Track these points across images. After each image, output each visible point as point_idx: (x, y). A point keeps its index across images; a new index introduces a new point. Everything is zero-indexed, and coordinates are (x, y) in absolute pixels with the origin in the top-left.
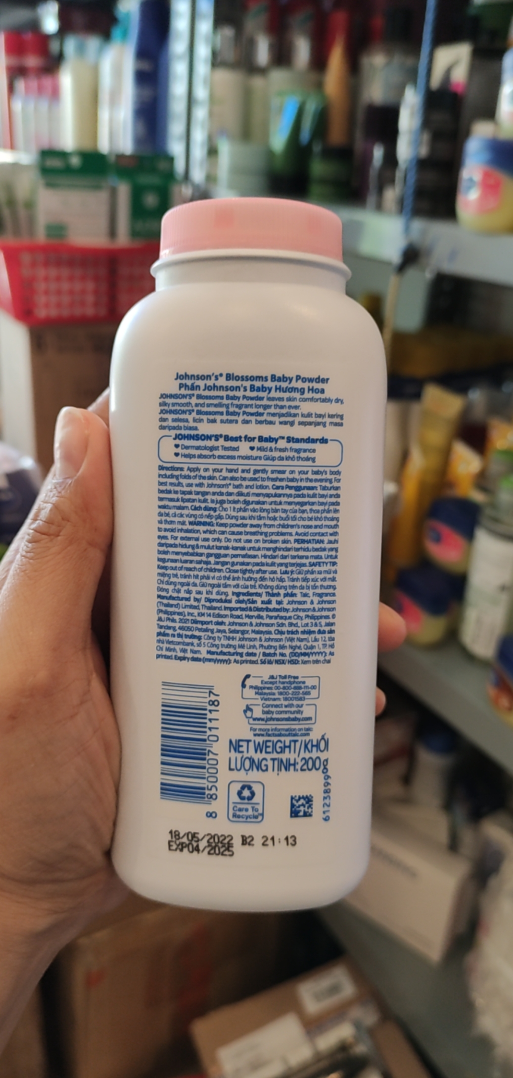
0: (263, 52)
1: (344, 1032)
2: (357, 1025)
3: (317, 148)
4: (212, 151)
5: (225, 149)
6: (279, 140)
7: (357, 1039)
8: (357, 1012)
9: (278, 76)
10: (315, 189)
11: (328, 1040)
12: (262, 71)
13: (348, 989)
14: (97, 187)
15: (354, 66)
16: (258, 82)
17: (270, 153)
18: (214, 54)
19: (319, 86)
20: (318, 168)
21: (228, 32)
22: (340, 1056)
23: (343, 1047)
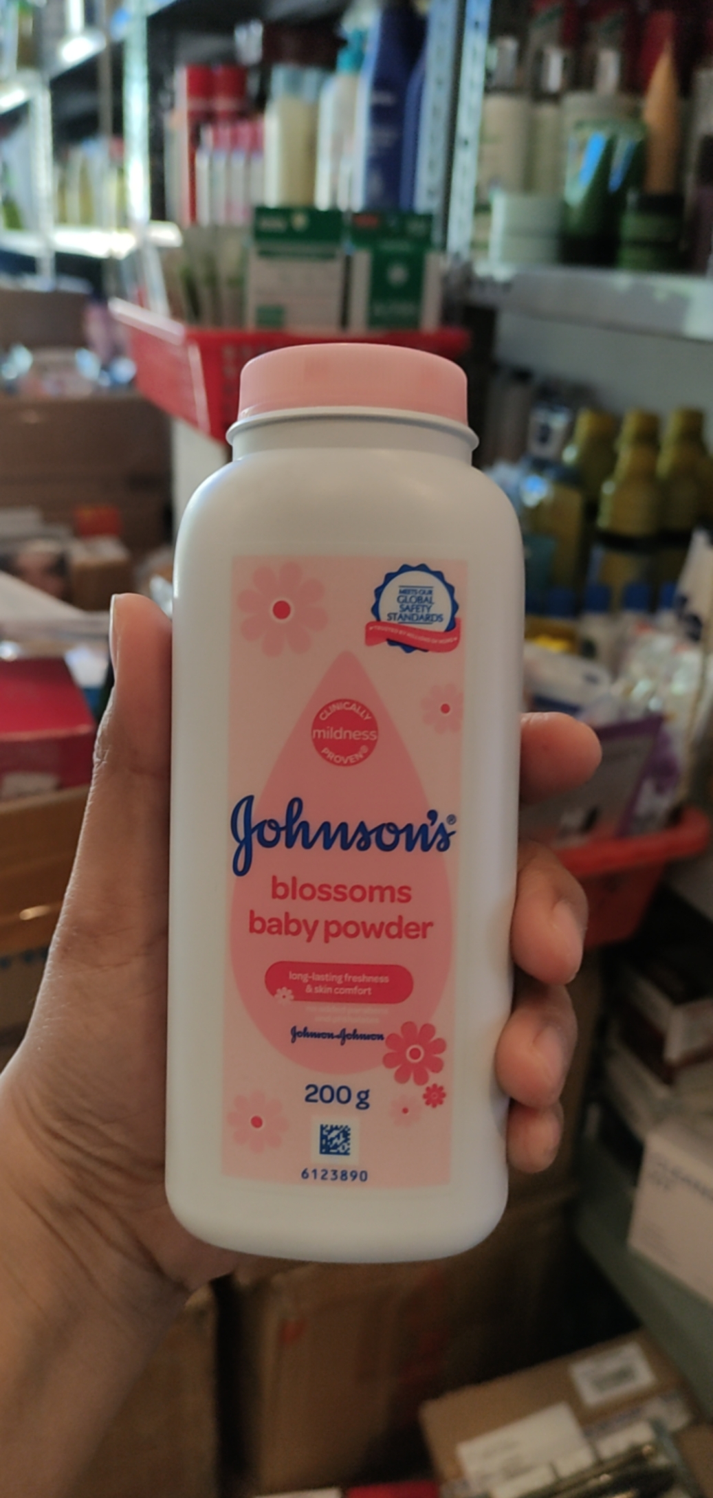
0: (555, 73)
1: (639, 1434)
2: (657, 1426)
3: (632, 197)
4: (482, 208)
5: (500, 204)
6: (576, 190)
7: (657, 1447)
8: (656, 1409)
9: (576, 103)
10: (627, 254)
11: (616, 1444)
12: (555, 98)
13: (644, 1376)
14: (329, 257)
15: (685, 86)
16: (547, 112)
17: (565, 207)
18: (489, 75)
19: (635, 114)
20: (632, 225)
21: (510, 45)
22: (633, 1469)
23: (635, 1456)
